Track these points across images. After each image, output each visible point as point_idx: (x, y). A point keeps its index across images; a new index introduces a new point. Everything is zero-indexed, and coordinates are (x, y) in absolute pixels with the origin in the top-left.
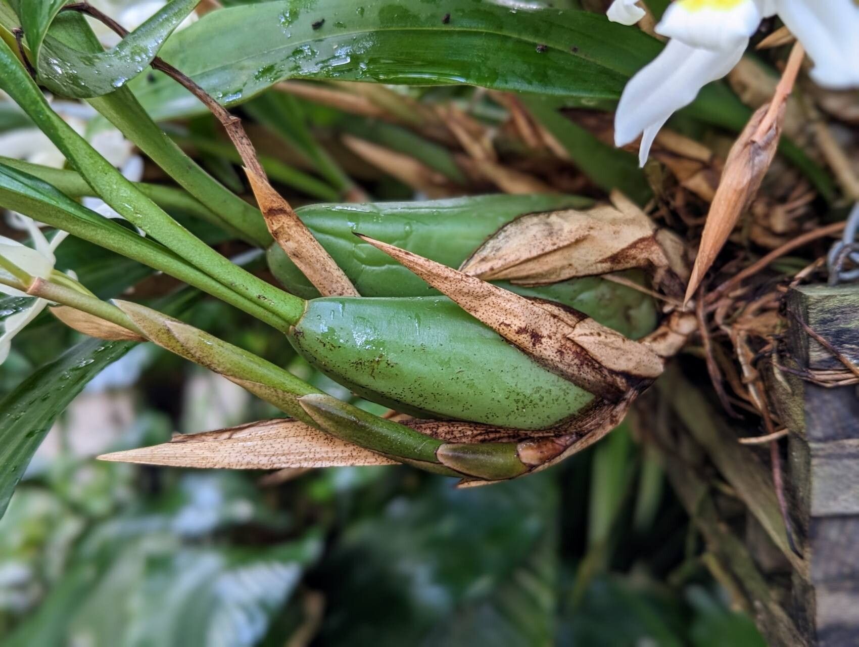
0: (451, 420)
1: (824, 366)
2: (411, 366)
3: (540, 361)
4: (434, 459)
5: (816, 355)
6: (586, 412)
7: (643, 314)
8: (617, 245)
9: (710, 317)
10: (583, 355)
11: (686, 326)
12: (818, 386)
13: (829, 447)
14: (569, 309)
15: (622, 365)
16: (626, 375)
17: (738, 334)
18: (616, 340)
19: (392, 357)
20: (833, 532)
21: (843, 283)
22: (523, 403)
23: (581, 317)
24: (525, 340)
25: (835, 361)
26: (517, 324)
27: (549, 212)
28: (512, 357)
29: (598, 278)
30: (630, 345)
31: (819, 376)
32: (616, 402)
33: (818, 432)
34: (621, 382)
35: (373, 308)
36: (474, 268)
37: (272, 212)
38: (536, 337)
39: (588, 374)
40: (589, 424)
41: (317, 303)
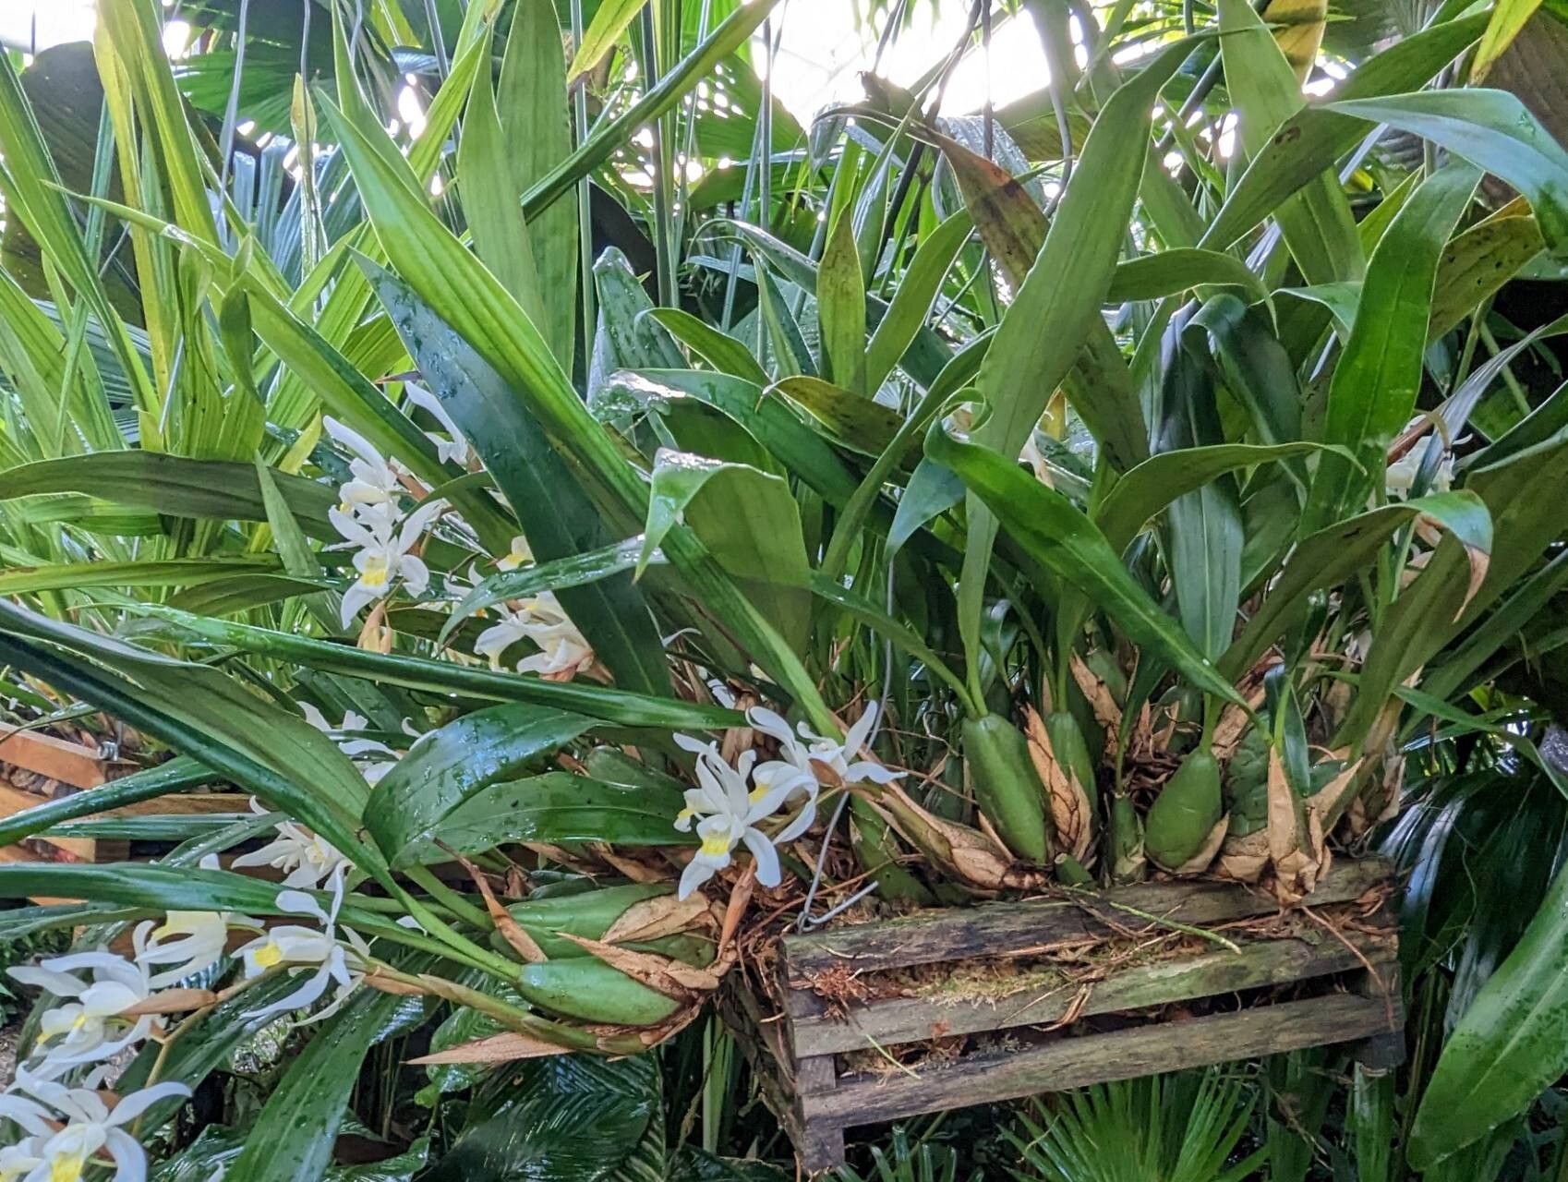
0: (603, 1024)
1: (797, 978)
2: (582, 997)
3: (651, 987)
4: (594, 1047)
5: (791, 974)
6: (677, 1012)
7: (707, 952)
8: (688, 917)
9: (745, 949)
10: (674, 982)
11: (731, 957)
12: (793, 989)
13: (803, 1021)
14: (663, 955)
15: (694, 985)
16: (697, 989)
17: (760, 958)
18: (691, 971)
19: (570, 993)
20: (808, 1066)
21: (805, 933)
22: (642, 1011)
23: (671, 959)
24: (642, 977)
25: (801, 976)
26: (637, 969)
27: (650, 899)
28: (635, 985)
29: (680, 934)
30: (698, 973)
31: (793, 984)
32: (692, 1005)
33: (797, 1013)
34: (695, 994)
35: (560, 967)
36: (610, 937)
37: (499, 917)
38: (647, 975)
39: (677, 992)
40: (678, 1019)
41: (529, 967)
